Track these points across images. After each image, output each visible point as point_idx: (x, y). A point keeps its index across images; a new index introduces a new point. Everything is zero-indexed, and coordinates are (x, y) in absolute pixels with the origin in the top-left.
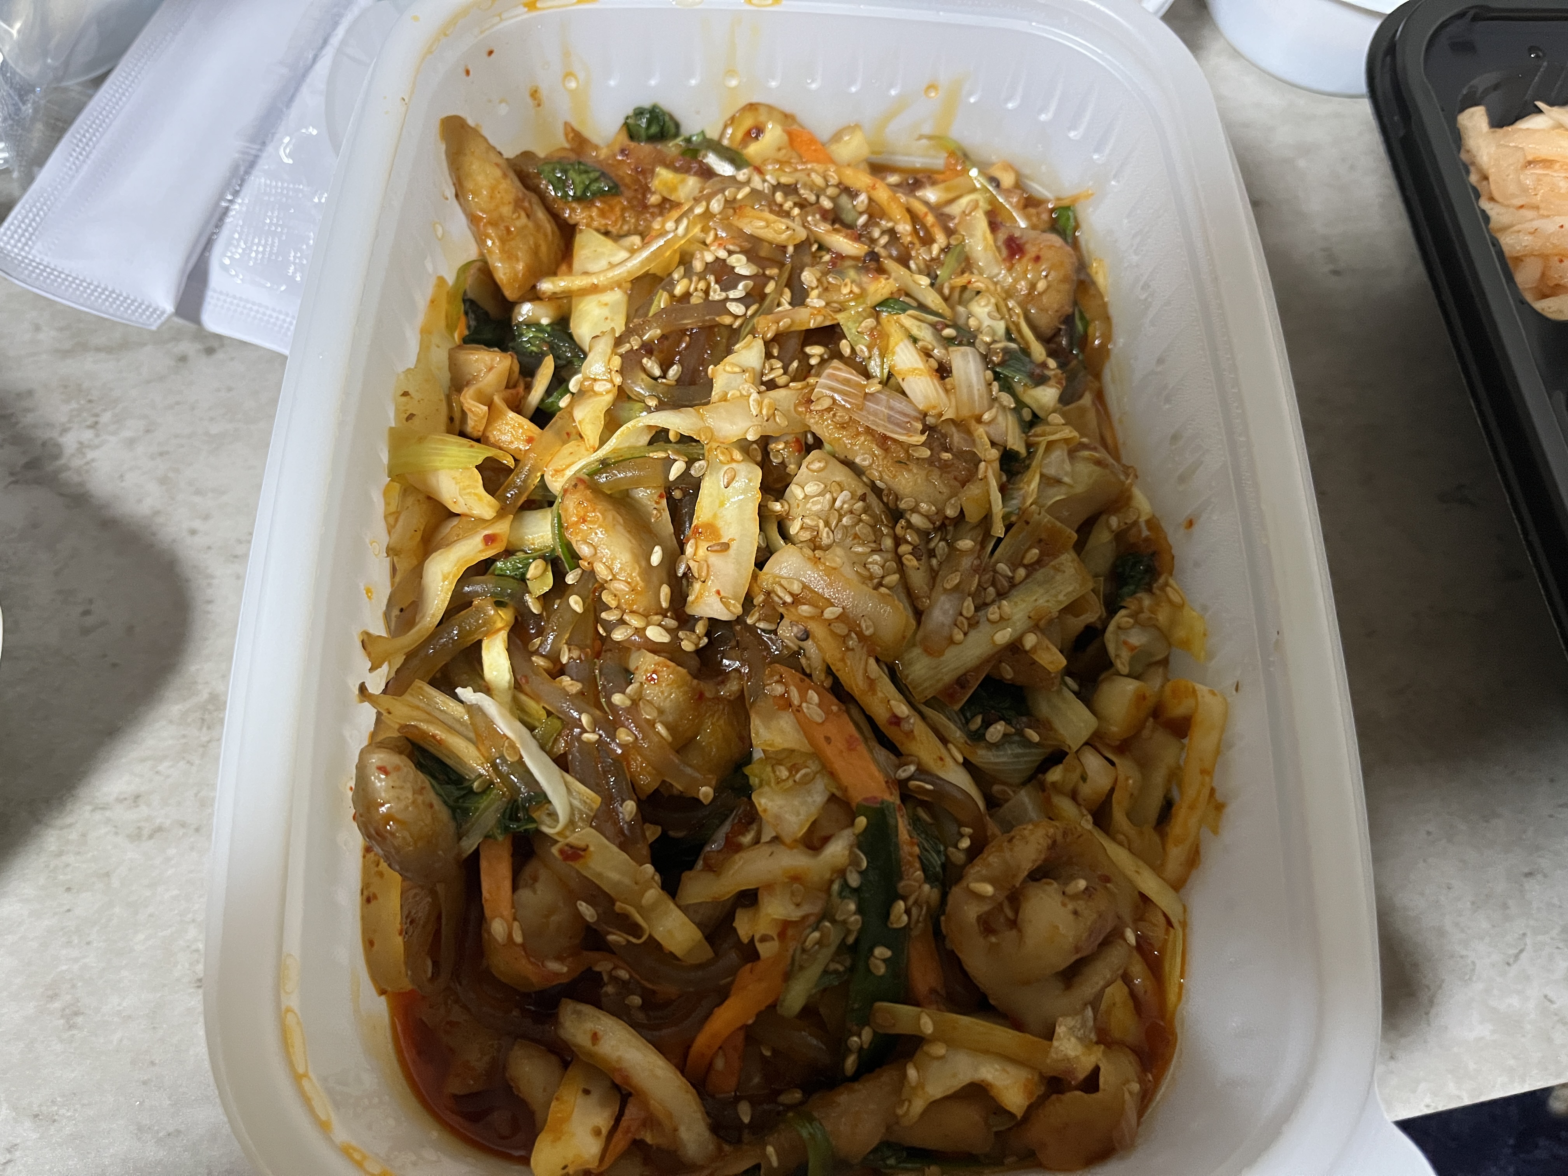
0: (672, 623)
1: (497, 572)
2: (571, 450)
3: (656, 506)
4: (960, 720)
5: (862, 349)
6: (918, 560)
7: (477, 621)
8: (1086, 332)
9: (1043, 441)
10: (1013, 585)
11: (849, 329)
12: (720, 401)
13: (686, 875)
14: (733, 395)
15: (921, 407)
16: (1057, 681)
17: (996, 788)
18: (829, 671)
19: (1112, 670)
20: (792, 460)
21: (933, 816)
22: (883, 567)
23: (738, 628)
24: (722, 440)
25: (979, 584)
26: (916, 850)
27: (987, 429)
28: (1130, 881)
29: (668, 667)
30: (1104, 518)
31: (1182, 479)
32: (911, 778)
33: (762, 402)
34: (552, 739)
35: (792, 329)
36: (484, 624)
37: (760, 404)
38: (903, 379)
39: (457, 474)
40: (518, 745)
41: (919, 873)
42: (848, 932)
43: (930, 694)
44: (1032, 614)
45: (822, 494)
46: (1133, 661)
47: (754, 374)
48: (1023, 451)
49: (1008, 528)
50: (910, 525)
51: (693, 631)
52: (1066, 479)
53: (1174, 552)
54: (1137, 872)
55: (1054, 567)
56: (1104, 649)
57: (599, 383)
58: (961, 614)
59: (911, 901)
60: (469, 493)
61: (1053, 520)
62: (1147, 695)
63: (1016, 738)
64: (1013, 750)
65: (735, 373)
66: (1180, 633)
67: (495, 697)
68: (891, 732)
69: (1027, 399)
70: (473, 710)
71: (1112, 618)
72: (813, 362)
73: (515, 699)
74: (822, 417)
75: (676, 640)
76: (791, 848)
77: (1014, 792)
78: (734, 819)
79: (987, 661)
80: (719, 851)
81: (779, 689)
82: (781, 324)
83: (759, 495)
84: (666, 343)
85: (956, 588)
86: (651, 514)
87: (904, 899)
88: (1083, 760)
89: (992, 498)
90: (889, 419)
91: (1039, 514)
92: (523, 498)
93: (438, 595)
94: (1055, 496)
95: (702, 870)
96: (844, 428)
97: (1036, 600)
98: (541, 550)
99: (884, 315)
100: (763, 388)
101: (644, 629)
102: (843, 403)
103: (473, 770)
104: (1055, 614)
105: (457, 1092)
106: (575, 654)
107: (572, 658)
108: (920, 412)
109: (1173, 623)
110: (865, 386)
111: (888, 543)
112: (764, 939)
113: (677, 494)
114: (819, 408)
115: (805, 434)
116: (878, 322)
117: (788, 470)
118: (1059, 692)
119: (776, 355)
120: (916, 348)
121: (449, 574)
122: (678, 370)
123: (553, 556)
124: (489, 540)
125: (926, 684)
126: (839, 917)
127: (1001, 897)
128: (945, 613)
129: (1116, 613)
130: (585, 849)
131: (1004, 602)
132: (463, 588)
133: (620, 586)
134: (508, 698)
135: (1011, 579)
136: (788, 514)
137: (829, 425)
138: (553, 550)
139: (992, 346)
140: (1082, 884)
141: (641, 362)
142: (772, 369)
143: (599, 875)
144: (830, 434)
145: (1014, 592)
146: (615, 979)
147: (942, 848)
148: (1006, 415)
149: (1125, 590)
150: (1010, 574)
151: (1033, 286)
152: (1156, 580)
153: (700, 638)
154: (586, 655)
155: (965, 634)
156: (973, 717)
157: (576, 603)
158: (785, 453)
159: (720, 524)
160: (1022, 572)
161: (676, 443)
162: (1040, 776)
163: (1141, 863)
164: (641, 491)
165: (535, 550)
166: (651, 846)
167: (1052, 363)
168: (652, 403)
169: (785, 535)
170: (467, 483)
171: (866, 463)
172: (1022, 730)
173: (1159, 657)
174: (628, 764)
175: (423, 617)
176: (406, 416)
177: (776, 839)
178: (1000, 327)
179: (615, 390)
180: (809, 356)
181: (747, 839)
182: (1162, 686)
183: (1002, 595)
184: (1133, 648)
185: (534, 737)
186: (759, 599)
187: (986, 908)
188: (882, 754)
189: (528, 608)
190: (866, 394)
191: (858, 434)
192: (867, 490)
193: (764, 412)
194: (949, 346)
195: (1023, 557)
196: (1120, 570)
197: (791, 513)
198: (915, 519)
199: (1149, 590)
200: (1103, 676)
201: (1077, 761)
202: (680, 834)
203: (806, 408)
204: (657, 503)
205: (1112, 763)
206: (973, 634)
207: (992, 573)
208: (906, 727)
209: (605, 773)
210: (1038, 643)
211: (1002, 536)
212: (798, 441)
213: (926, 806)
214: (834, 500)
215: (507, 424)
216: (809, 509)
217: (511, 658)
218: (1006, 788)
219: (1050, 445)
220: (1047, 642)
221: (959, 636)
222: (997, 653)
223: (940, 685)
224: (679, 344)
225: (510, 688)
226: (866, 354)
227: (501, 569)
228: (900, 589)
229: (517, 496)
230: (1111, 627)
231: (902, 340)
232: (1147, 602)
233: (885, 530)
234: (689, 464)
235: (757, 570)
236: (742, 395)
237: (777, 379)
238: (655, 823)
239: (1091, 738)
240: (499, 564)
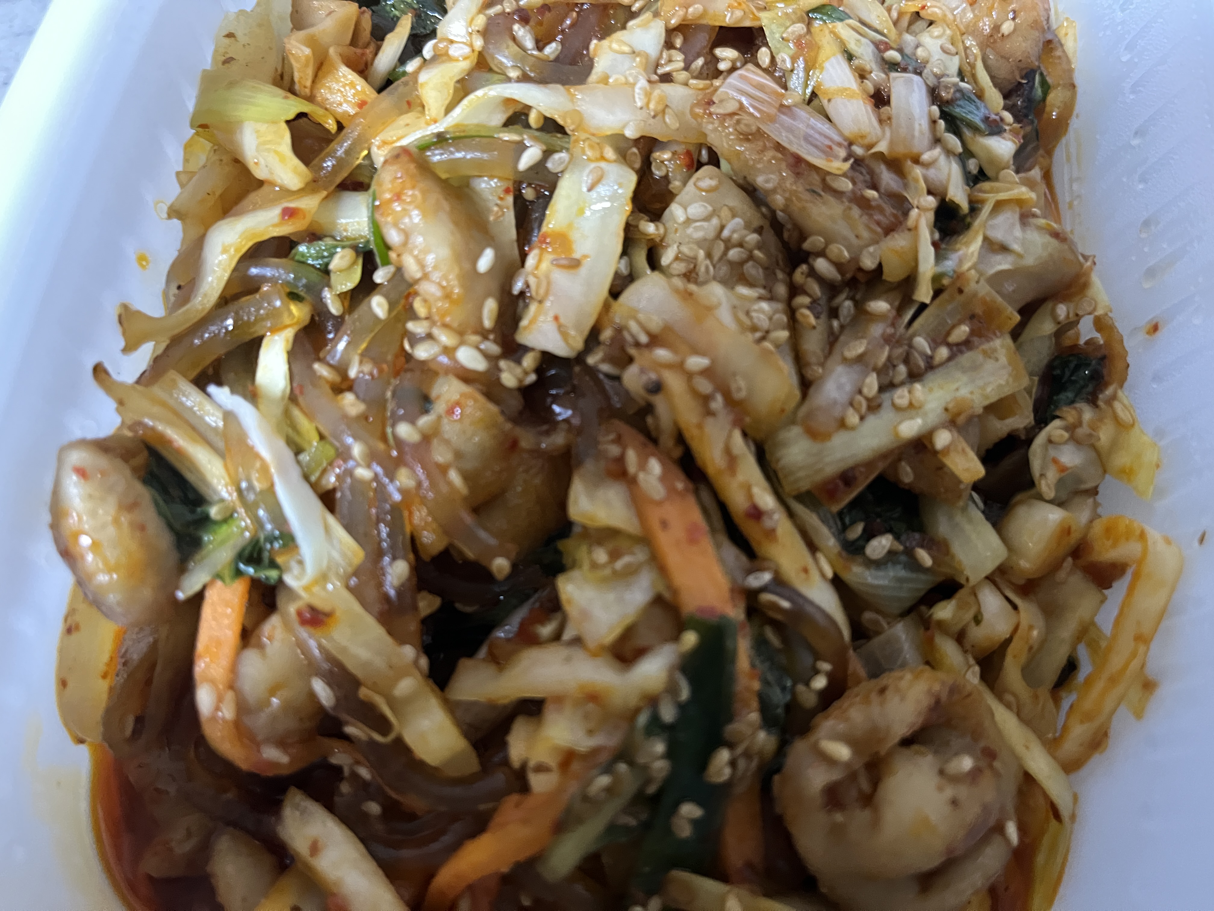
0: (494, 348)
1: (297, 258)
2: (408, 121)
3: (499, 202)
4: (836, 524)
5: (784, 59)
6: (817, 317)
7: (258, 310)
8: (1044, 99)
9: (991, 199)
10: (931, 366)
11: (772, 33)
12: (598, 82)
13: (465, 664)
14: (616, 80)
15: (847, 133)
16: (965, 495)
17: (868, 616)
18: (680, 439)
19: (1032, 492)
20: (679, 177)
21: (785, 640)
22: (770, 319)
23: (577, 369)
24: (593, 131)
25: (889, 359)
26: (756, 685)
27: (924, 171)
28: (1018, 759)
29: (476, 401)
30: (1049, 305)
31: (1151, 273)
32: (764, 589)
33: (651, 94)
34: (321, 469)
35: (704, 22)
36: (267, 317)
37: (648, 95)
38: (829, 100)
39: (263, 128)
40: (273, 470)
41: (754, 716)
42: (648, 781)
43: (805, 486)
44: (950, 406)
45: (707, 219)
46: (1060, 483)
47: (647, 63)
48: (965, 206)
49: (938, 293)
50: (813, 273)
51: (519, 362)
52: (1016, 247)
53: (1129, 360)
54: (1027, 748)
55: (985, 353)
56: (1026, 463)
57: (455, 45)
58: (860, 392)
59: (739, 750)
60: (269, 150)
61: (994, 293)
62: (1073, 528)
63: (903, 558)
64: (897, 572)
65: (623, 53)
66: (1121, 460)
67: (261, 407)
68: (749, 529)
69: (973, 148)
70: (229, 416)
71: (1041, 429)
72: (722, 66)
73: (287, 414)
74: (722, 123)
75: (494, 370)
76: (594, 654)
77: (888, 623)
78: (534, 603)
79: (884, 456)
80: (508, 640)
81: (614, 450)
82: (691, 10)
83: (628, 208)
84: (548, 15)
85: (860, 359)
86: (489, 211)
87: (731, 746)
88: (981, 596)
89: (921, 256)
90: (807, 139)
91: (977, 282)
92: (344, 174)
93: (214, 271)
94: (1000, 264)
95: (484, 660)
96: (748, 140)
97: (957, 389)
98: (355, 239)
99: (817, 24)
100: (655, 78)
101: (455, 349)
102: (752, 110)
103: (215, 492)
104: (980, 411)
105: (154, 874)
106: (367, 367)
107: (362, 372)
108: (846, 139)
109: (1115, 445)
110: (783, 95)
111: (781, 290)
112: (541, 768)
113: (528, 193)
114: (721, 111)
115: (700, 146)
116: (809, 31)
117: (671, 187)
118: (964, 509)
119: (678, 46)
120: (851, 66)
121: (230, 246)
122: (556, 49)
123: (367, 249)
124: (289, 213)
125: (801, 474)
126: (641, 760)
127: (858, 765)
128: (840, 387)
129: (1046, 424)
130: (329, 615)
131: (918, 386)
132: (248, 268)
133: (429, 289)
134: (277, 411)
135: (929, 359)
136: (662, 240)
137: (730, 134)
138: (368, 242)
139: (942, 80)
140: (967, 763)
141: (511, 30)
142: (670, 61)
143: (344, 650)
144: (730, 146)
145: (930, 377)
146: (355, 776)
147: (789, 683)
148: (950, 162)
149: (1062, 396)
150: (929, 352)
151: (996, 28)
152: (1102, 391)
153: (526, 373)
154: (381, 371)
155: (862, 418)
156: (853, 522)
157: (379, 305)
158: (671, 166)
159: (575, 236)
160: (943, 352)
161: (538, 130)
162: (923, 608)
163: (1032, 737)
164: (484, 181)
165: (348, 238)
166: (425, 621)
167: (1008, 117)
168: (514, 74)
169: (653, 262)
170: (269, 138)
171: (770, 186)
172: (913, 549)
173: (1089, 485)
174: (411, 513)
175: (196, 296)
176: (223, 58)
177: (578, 641)
178: (954, 64)
179: (474, 58)
180: (717, 60)
181: (546, 630)
182: (1091, 521)
183: (914, 376)
184: (1063, 469)
185: (298, 462)
186: (607, 334)
187: (835, 776)
188: (731, 552)
189: (325, 306)
190: (782, 106)
191: (764, 149)
192: (766, 224)
193: (652, 106)
194: (891, 71)
195: (948, 333)
196: (1058, 372)
197: (666, 240)
198: (821, 265)
199: (1093, 401)
200: (1019, 497)
201: (973, 598)
202: (469, 609)
203: (705, 110)
204: (501, 199)
205: (1015, 607)
206: (872, 421)
207: (906, 347)
208: (768, 523)
209: (378, 520)
210: (952, 443)
211: (927, 301)
212: (688, 153)
213: (777, 626)
214: (722, 227)
215: (338, 81)
216: (689, 236)
217: (289, 363)
218: (880, 618)
219: (999, 206)
220: (963, 444)
221: (853, 418)
222: (899, 448)
223: (818, 478)
224: (562, 21)
225: (283, 398)
226: (789, 65)
227: (303, 255)
228: (787, 349)
229: (336, 169)
230: (1040, 440)
231: (834, 55)
232: (1088, 414)
233: (780, 275)
234: (548, 153)
235: (611, 300)
236: (627, 83)
237: (674, 74)
238: (433, 591)
239: (993, 573)
240: (302, 248)
